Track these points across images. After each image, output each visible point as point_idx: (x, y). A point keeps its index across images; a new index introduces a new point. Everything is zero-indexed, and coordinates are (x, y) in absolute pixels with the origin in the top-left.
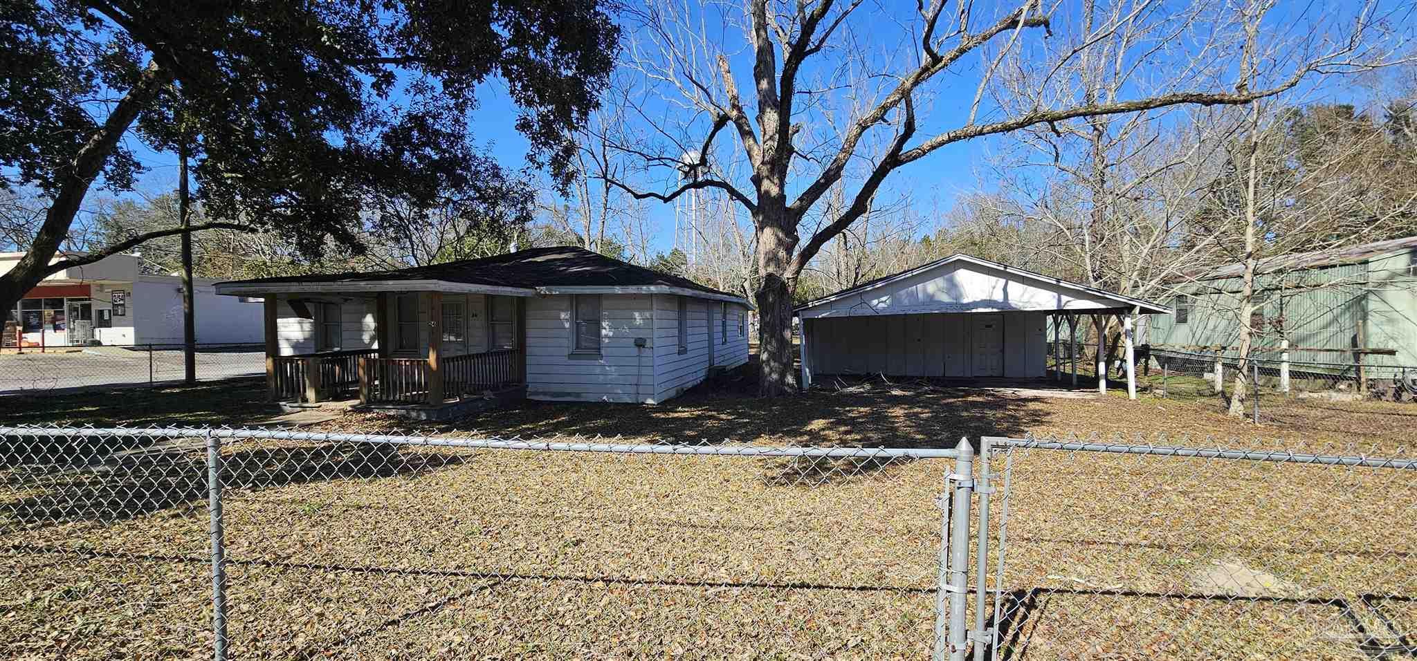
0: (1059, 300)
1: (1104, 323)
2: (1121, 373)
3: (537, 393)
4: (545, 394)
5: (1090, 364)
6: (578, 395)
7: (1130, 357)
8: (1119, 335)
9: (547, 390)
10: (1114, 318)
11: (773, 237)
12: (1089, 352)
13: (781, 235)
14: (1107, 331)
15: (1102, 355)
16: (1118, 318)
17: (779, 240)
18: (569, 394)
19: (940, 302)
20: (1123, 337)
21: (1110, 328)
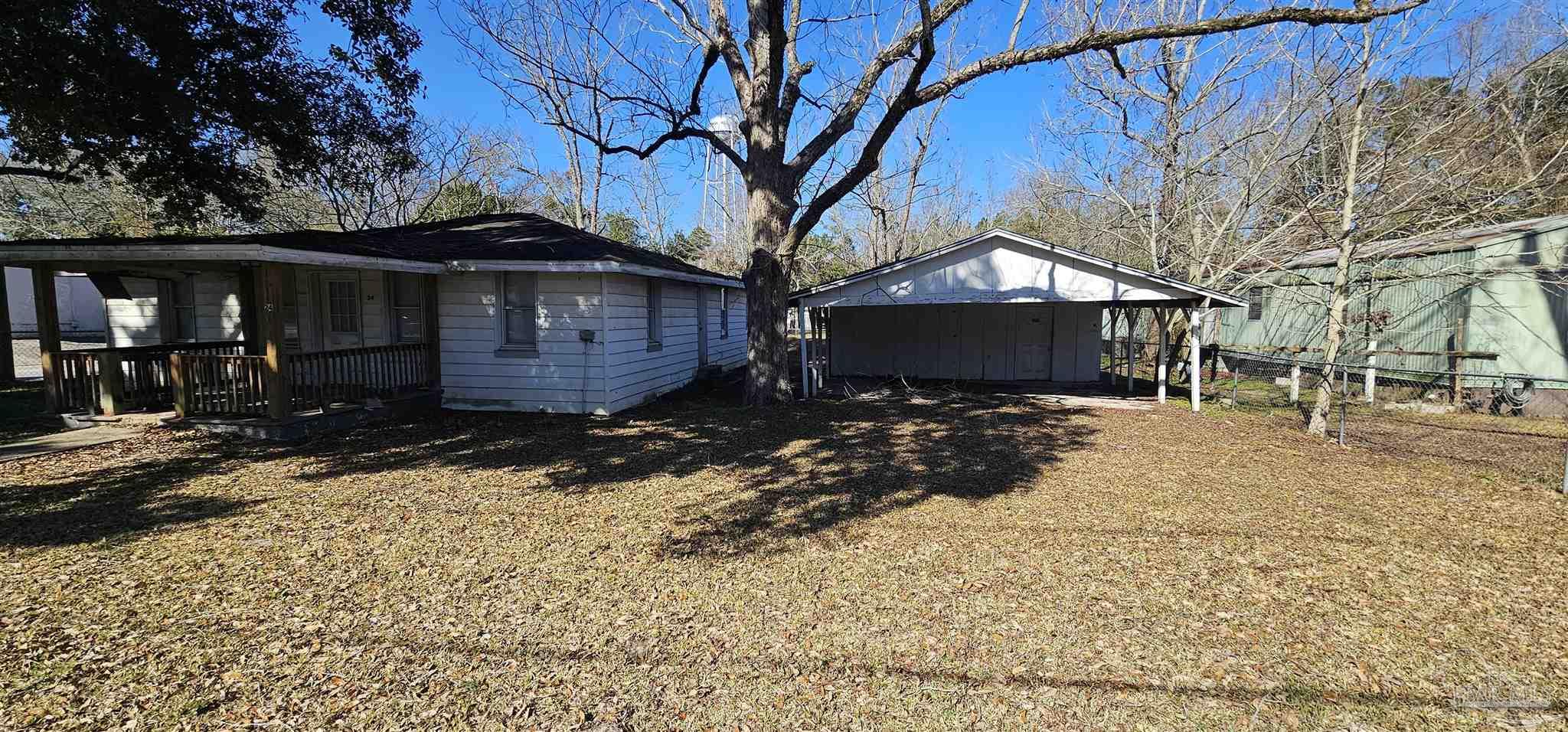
0: (1116, 289)
1: (1167, 317)
2: (1184, 376)
3: (455, 400)
4: (465, 401)
5: (1150, 366)
6: (508, 403)
7: (1195, 358)
8: (1184, 333)
9: (468, 397)
10: (1179, 313)
11: (764, 202)
12: (1150, 351)
13: (774, 199)
14: (1170, 328)
15: (1164, 357)
16: (1185, 312)
17: (772, 206)
18: (496, 402)
19: (973, 290)
20: (1189, 335)
21: (1175, 324)
